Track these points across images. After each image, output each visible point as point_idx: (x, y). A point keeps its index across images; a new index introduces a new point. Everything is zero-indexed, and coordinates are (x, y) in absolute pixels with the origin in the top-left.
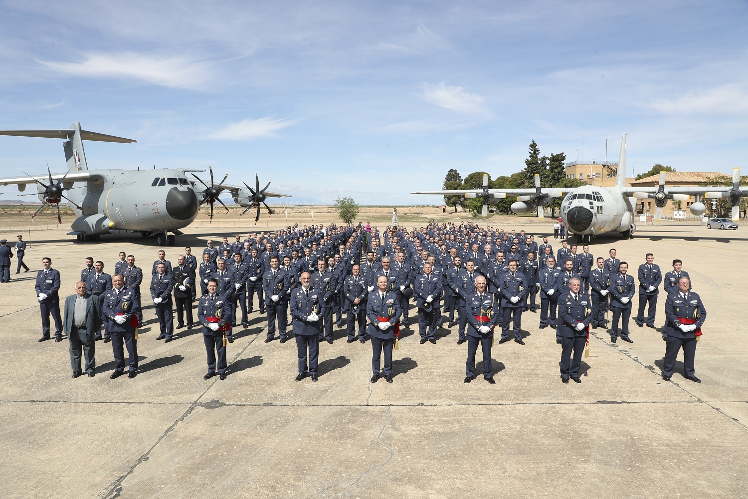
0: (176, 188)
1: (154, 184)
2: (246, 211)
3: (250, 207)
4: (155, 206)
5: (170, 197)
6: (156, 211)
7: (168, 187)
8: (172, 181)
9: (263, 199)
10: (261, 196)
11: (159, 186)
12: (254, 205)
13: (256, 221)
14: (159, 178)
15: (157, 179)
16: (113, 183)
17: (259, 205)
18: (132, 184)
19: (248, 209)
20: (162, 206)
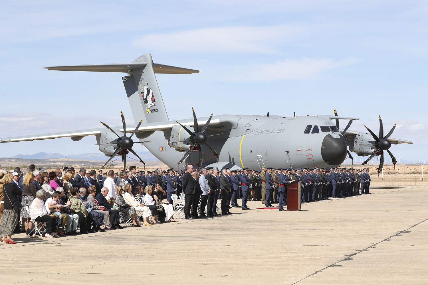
0: (330, 135)
1: (307, 131)
2: (369, 160)
3: (372, 155)
4: (309, 152)
5: (325, 144)
6: (310, 157)
7: (322, 135)
8: (325, 129)
9: (387, 147)
10: (386, 143)
11: (312, 133)
12: (378, 154)
13: (379, 172)
14: (312, 126)
15: (309, 127)
16: (247, 130)
17: (382, 153)
18: (281, 131)
19: (371, 157)
20: (317, 152)
